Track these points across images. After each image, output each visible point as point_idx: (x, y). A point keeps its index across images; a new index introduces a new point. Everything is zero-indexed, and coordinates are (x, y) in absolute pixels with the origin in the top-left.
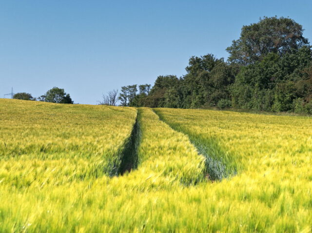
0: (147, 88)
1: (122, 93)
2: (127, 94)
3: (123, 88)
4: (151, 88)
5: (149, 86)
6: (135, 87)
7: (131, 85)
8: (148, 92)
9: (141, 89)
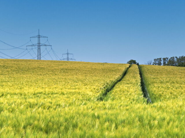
0: (166, 59)
1: (154, 62)
2: (157, 63)
3: (154, 59)
4: (169, 59)
5: (167, 58)
6: (160, 59)
7: (159, 58)
8: (167, 61)
9: (163, 60)
